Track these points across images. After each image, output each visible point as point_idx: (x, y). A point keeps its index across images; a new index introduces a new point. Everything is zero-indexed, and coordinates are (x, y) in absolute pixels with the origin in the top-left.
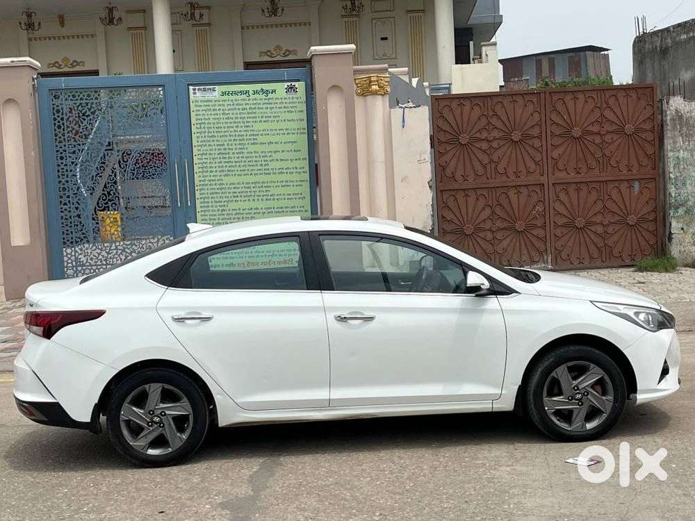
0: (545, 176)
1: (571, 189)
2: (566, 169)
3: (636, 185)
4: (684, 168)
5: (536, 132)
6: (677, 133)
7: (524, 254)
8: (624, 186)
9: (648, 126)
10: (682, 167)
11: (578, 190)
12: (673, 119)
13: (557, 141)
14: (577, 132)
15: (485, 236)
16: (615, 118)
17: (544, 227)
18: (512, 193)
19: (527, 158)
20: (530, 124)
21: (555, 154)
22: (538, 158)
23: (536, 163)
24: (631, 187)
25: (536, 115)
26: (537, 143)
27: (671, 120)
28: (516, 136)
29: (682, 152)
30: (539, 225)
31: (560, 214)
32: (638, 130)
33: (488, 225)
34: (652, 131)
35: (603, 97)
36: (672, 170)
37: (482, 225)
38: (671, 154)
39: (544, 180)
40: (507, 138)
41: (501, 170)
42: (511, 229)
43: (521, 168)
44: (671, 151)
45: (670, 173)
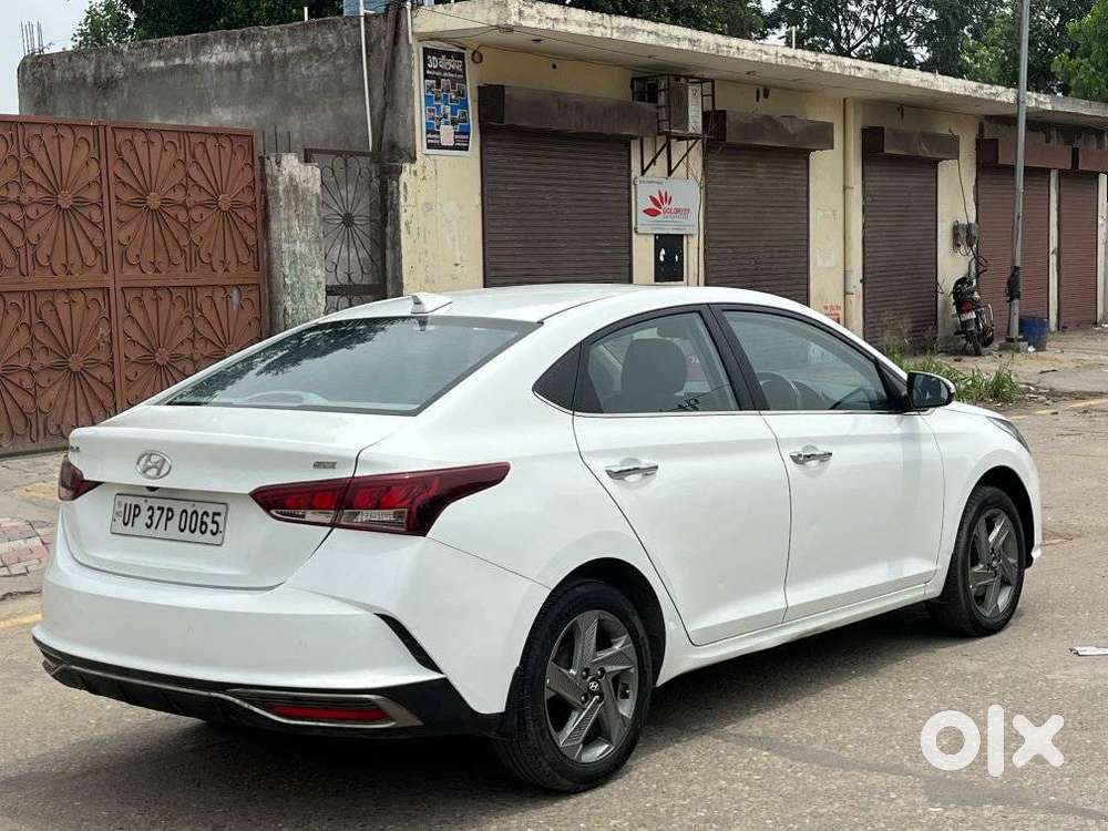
0: (111, 273)
1: (148, 297)
2: (139, 263)
3: (235, 294)
4: (302, 270)
5: (93, 195)
6: (291, 213)
7: (82, 414)
8: (219, 295)
9: (247, 199)
10: (299, 267)
11: (157, 300)
12: (286, 191)
13: (125, 214)
14: (154, 201)
15: (21, 381)
16: (205, 181)
17: (111, 365)
18: (60, 301)
19: (82, 241)
20: (83, 181)
21: (123, 236)
22: (98, 242)
23: (96, 250)
24: (228, 297)
25: (93, 164)
26: (95, 214)
27: (284, 190)
28: (65, 201)
29: (298, 243)
30: (104, 360)
31: (134, 341)
32: (237, 204)
33: (24, 361)
34: (253, 207)
35: (187, 141)
36: (287, 272)
37: (15, 361)
38: (285, 246)
39: (108, 280)
40: (50, 201)
41: (43, 260)
42: (62, 366)
43: (74, 257)
44: (286, 241)
45: (285, 276)
